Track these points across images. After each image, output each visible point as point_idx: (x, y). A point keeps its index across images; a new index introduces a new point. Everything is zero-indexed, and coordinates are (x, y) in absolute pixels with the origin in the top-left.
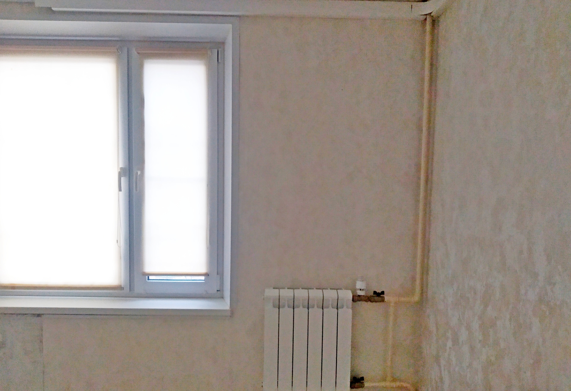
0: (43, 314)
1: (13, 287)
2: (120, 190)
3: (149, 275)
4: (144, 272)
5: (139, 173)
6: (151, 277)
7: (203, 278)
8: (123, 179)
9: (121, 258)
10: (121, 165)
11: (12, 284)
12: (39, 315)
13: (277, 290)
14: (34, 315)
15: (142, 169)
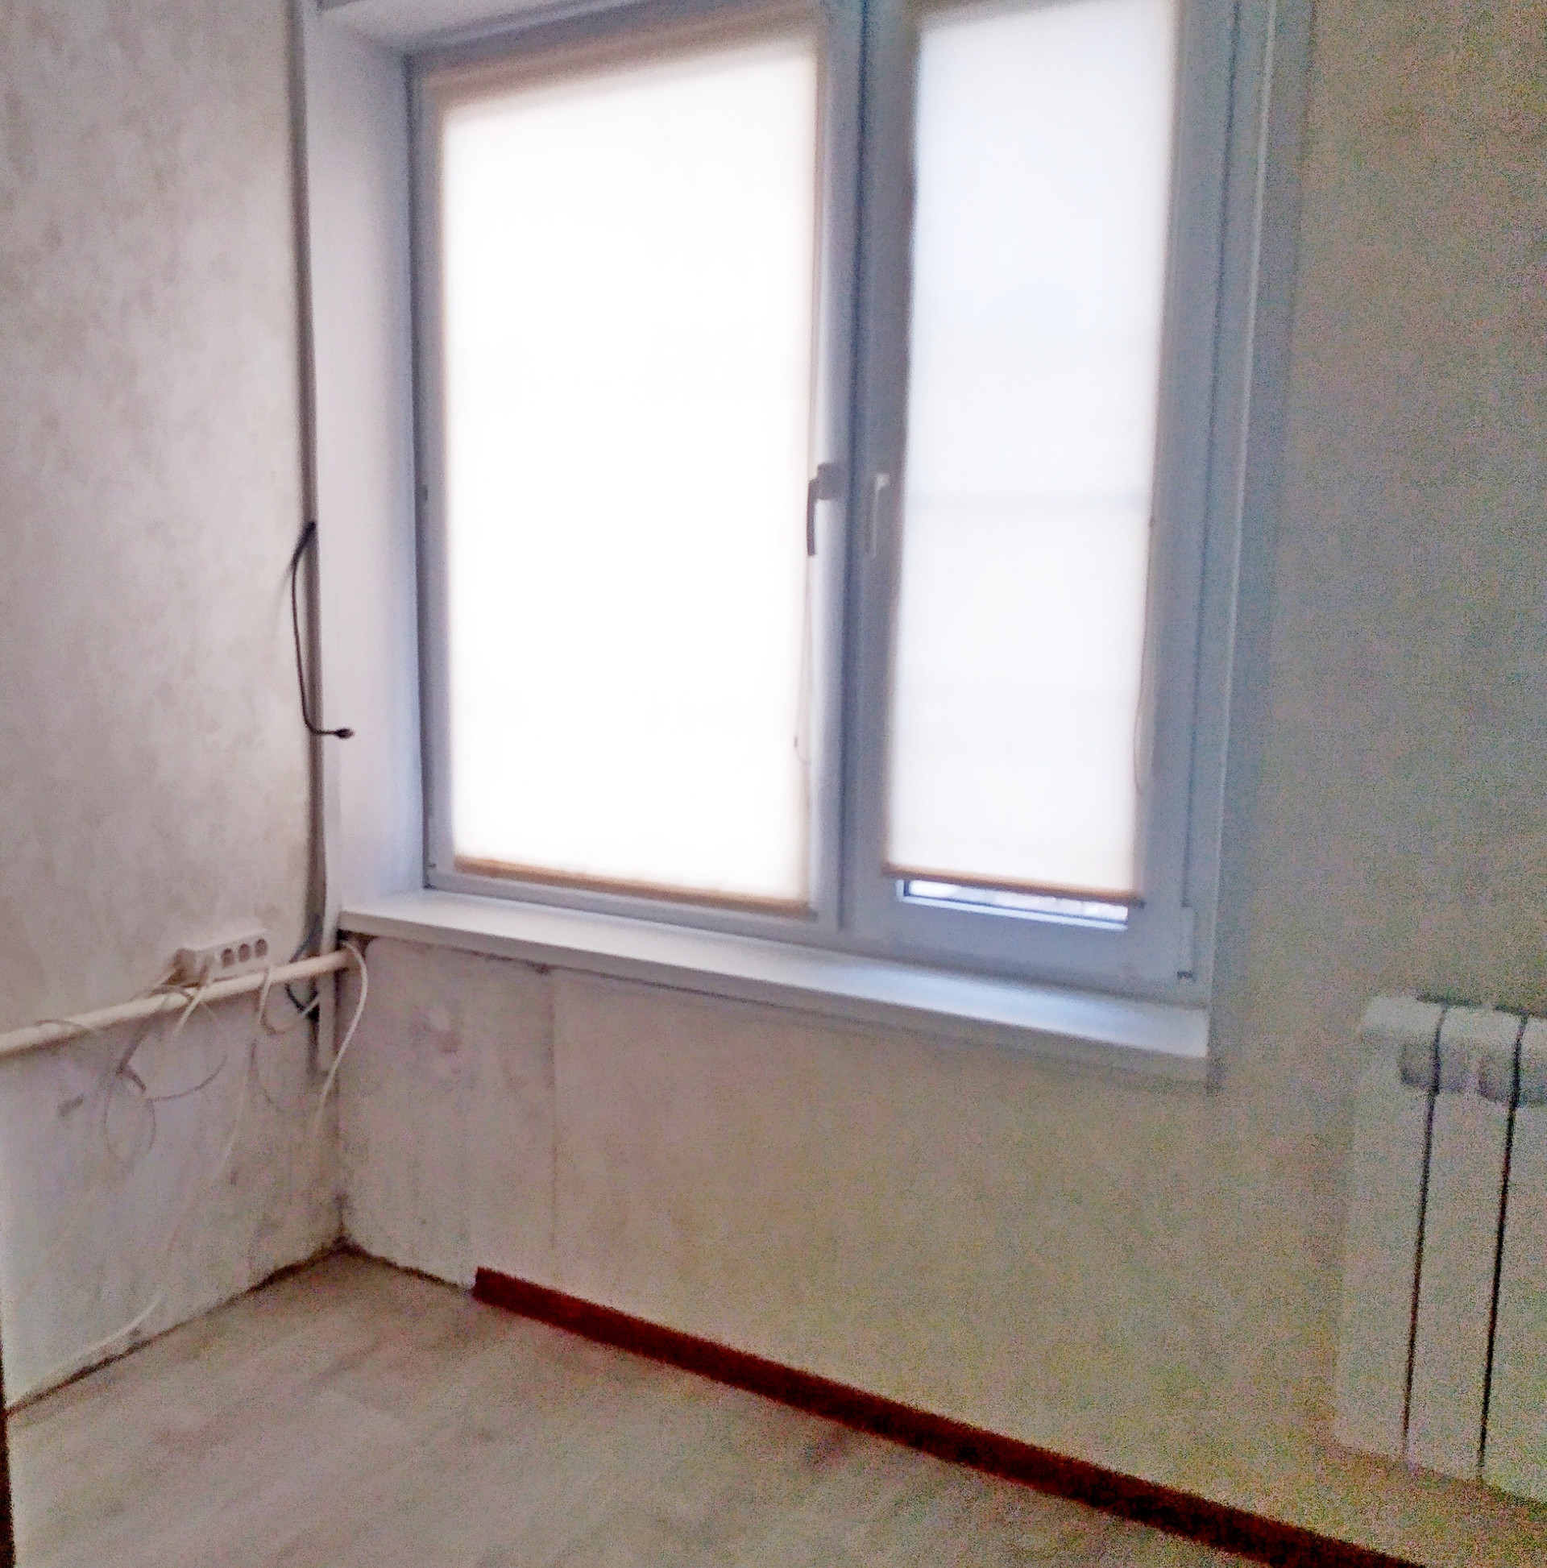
0: (555, 967)
1: (494, 870)
2: (811, 550)
3: (910, 876)
4: (888, 864)
5: (881, 481)
6: (917, 887)
7: (1121, 912)
8: (821, 507)
9: (808, 806)
10: (822, 456)
11: (492, 861)
12: (543, 969)
13: (1436, 1009)
14: (530, 964)
15: (895, 464)
